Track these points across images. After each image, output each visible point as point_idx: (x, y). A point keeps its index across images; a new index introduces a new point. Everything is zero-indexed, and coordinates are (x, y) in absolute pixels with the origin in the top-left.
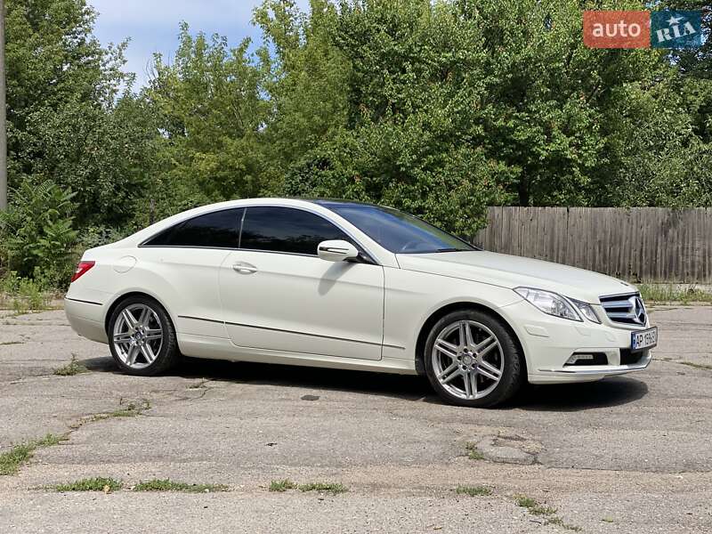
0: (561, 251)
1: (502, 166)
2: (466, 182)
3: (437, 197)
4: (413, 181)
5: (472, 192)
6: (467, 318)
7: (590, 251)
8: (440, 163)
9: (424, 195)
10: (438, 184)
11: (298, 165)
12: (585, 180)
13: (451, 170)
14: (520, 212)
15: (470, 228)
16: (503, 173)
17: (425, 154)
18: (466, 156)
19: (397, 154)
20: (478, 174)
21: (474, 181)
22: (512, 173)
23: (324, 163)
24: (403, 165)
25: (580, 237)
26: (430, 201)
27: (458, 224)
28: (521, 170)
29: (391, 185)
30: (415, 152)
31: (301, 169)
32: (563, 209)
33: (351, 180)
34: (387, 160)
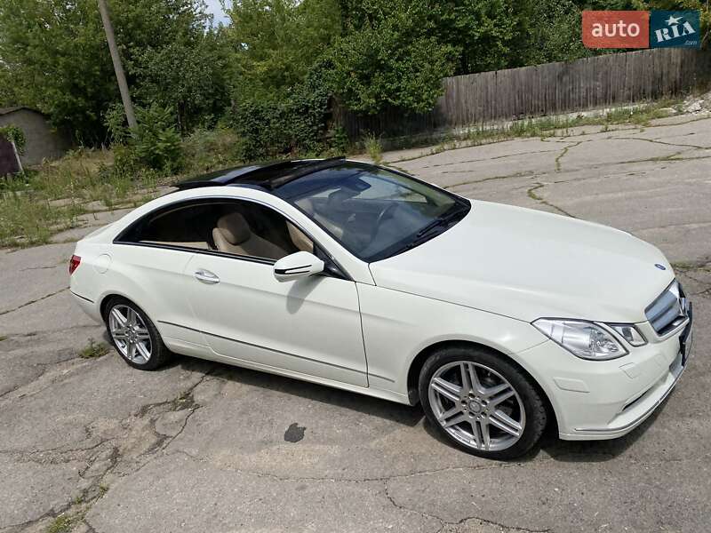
0: (493, 102)
1: (450, 48)
2: (426, 65)
3: (409, 78)
4: (391, 69)
5: (432, 71)
6: (471, 359)
7: (512, 99)
8: (408, 53)
9: (399, 78)
10: (407, 68)
11: (314, 67)
12: (507, 50)
13: (415, 57)
14: (464, 79)
15: (432, 97)
16: (450, 53)
17: (396, 49)
18: (424, 45)
19: (377, 51)
20: (435, 57)
21: (432, 63)
22: (456, 51)
23: (330, 65)
24: (381, 59)
25: (505, 90)
26: (404, 83)
27: (424, 97)
28: (462, 49)
29: (376, 74)
30: (390, 48)
31: (316, 70)
32: (492, 73)
33: (348, 74)
34: (370, 56)
